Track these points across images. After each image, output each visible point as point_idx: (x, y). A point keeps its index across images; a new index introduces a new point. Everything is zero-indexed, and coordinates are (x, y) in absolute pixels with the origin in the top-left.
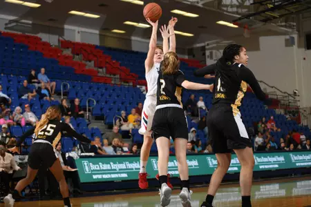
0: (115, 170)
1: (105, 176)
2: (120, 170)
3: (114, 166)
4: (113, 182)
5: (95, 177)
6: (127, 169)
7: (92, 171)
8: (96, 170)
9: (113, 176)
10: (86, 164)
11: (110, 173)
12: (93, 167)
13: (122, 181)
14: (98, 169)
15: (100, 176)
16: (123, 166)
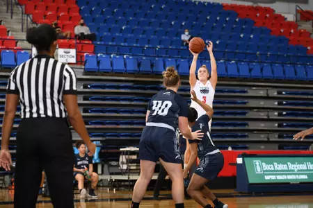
0: (294, 171)
1: (280, 177)
2: (299, 170)
3: (291, 166)
4: (289, 183)
5: (267, 178)
6: (307, 170)
7: (264, 171)
8: (269, 171)
9: (290, 177)
10: (257, 163)
11: (286, 174)
12: (266, 167)
13: (301, 183)
14: (273, 169)
15: (273, 177)
16: (303, 167)
